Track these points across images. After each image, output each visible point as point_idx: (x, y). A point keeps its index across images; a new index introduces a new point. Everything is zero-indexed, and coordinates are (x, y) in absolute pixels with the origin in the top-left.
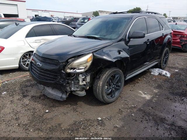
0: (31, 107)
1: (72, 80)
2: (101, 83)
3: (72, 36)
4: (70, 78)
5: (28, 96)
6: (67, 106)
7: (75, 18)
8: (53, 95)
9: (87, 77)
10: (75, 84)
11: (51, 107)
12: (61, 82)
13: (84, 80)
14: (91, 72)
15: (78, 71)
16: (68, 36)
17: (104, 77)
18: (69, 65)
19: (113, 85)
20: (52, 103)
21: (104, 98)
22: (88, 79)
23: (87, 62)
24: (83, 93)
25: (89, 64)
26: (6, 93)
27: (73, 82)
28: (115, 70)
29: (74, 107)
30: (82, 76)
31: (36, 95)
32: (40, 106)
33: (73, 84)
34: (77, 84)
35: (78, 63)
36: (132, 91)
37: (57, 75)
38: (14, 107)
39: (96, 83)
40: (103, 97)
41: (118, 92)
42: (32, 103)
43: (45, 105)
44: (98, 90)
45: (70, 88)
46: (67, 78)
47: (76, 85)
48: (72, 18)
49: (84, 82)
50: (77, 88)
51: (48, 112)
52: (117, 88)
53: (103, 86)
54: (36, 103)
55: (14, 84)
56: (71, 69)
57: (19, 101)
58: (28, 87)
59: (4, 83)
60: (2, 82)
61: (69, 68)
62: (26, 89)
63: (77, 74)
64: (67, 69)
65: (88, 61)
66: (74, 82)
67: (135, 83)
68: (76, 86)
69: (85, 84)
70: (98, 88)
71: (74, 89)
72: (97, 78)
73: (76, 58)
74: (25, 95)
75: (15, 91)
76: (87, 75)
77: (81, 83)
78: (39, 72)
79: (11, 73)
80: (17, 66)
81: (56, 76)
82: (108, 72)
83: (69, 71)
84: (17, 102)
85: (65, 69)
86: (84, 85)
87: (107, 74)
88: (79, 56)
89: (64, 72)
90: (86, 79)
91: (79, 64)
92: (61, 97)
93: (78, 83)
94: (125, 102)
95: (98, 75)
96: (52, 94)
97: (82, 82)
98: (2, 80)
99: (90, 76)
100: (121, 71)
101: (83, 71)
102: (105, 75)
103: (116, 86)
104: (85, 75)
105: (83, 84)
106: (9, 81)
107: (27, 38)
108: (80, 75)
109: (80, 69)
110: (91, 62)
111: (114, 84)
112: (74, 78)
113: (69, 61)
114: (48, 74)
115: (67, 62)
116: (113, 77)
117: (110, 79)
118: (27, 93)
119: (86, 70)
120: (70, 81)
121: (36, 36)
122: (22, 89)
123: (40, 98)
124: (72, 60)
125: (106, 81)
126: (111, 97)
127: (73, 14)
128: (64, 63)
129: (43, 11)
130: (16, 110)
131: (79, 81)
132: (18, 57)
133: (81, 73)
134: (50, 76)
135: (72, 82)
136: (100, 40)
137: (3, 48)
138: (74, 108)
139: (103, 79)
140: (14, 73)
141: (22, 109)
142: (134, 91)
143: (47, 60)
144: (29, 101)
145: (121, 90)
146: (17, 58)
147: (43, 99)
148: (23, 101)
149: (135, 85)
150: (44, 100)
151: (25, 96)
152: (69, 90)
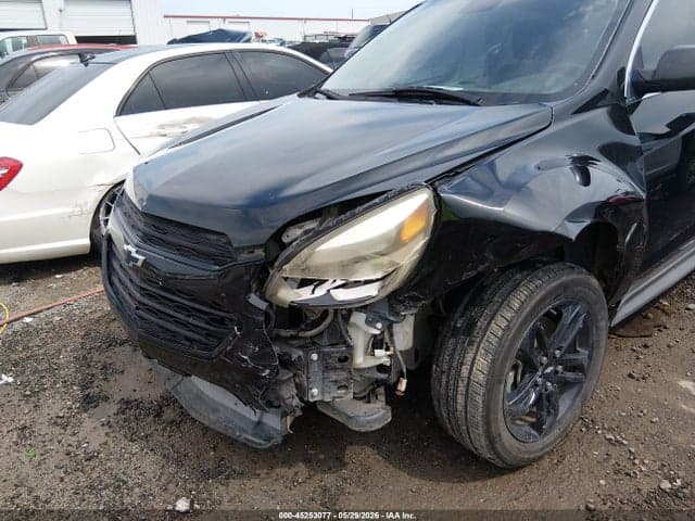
0: (105, 472)
1: (312, 344)
2: (482, 363)
3: (318, 95)
4: (301, 334)
5: (106, 399)
6: (290, 472)
7: (345, 37)
8: (215, 411)
9: (396, 328)
10: (327, 368)
11: (206, 475)
12: (245, 360)
13: (377, 342)
14: (419, 300)
15: (342, 295)
16: (300, 96)
17: (500, 323)
18: (287, 260)
19: (547, 367)
20: (214, 449)
21: (497, 445)
22: (404, 336)
23: (396, 241)
24: (374, 414)
25: (408, 258)
26: (11, 380)
27: (315, 357)
28: (564, 278)
29: (329, 479)
30: (370, 323)
31: (146, 394)
32: (149, 464)
33: (315, 369)
34: (338, 365)
35: (342, 250)
36: (642, 383)
37: (223, 318)
38: (27, 469)
39: (452, 356)
40: (491, 439)
41: (574, 400)
42: (118, 444)
43: (179, 462)
44: (460, 399)
45: (302, 391)
46: (285, 333)
47: (336, 369)
48: (331, 38)
49: (378, 352)
50: (339, 388)
51: (187, 512)
52: (570, 375)
53: (494, 378)
54: (135, 448)
55: (58, 331)
56: (304, 283)
57: (58, 430)
58: (117, 349)
59: (17, 326)
60: (11, 318)
61: (286, 279)
62: (103, 358)
63: (336, 310)
64: (278, 286)
65: (407, 234)
66: (323, 357)
67: (647, 328)
68: (333, 376)
69: (386, 361)
70: (461, 389)
71: (322, 392)
72: (455, 332)
73: (330, 222)
74: (93, 391)
75: (52, 370)
76: (397, 314)
77: (361, 360)
78: (138, 295)
79: (58, 276)
80: (83, 242)
81: (221, 322)
82: (522, 294)
83: (290, 295)
84: (47, 438)
85: (270, 287)
86: (381, 368)
87: (516, 305)
88: (346, 205)
89: (263, 305)
90: (391, 335)
91: (346, 257)
92: (259, 423)
93: (346, 359)
94: (614, 451)
95: (461, 309)
96: (214, 401)
97: (366, 353)
98: (12, 307)
99: (411, 320)
100: (595, 282)
101: (375, 293)
102: (509, 315)
103: (565, 369)
104: (383, 319)
105: (372, 362)
106: (42, 315)
107: (123, 117)
108: (359, 318)
109: (357, 284)
110: (420, 244)
111: (554, 361)
112: (321, 334)
113: (285, 240)
114: (180, 307)
115: (276, 243)
116: (553, 319)
117: (536, 333)
118: (105, 379)
119: (390, 289)
120: (301, 347)
121: (166, 107)
122: (84, 361)
123: (158, 415)
124: (306, 232)
125: (509, 349)
126: (533, 432)
127: (335, 22)
128: (260, 253)
129: (227, 20)
130: (31, 491)
131: (350, 348)
132: (86, 203)
133: (364, 306)
134: (191, 320)
135: (307, 354)
136: (468, 103)
137: (15, 169)
138: (325, 490)
139: (494, 340)
140: (72, 275)
141: (62, 480)
142: (650, 379)
143: (171, 229)
144: (107, 429)
145: (589, 385)
146: (81, 206)
147: (172, 422)
148: (74, 434)
149: (649, 341)
150: (178, 425)
151: (89, 402)
152: (296, 401)
